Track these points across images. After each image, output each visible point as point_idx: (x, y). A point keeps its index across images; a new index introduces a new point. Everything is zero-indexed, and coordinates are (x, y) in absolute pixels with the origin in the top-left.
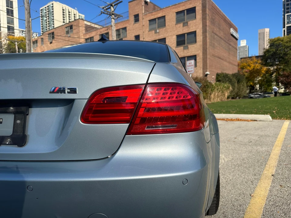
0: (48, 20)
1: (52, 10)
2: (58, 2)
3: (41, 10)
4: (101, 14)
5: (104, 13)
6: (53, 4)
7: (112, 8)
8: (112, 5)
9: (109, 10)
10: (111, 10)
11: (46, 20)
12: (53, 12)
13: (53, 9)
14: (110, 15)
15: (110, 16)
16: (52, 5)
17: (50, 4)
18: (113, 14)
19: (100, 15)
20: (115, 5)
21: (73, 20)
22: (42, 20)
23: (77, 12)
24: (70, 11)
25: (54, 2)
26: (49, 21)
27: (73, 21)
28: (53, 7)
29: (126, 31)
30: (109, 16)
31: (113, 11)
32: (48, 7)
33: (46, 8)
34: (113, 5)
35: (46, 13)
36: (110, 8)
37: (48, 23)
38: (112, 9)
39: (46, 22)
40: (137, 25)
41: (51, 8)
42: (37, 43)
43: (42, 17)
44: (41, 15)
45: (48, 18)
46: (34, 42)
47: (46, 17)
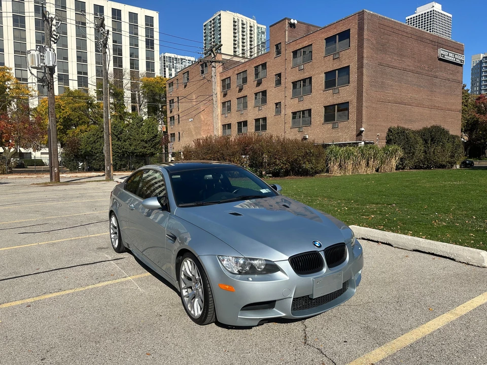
0: (213, 40)
1: (219, 25)
2: (228, 12)
3: (205, 26)
6: (220, 15)
11: (211, 40)
12: (220, 27)
13: (220, 23)
16: (219, 17)
17: (216, 15)
18: (213, 62)
22: (205, 40)
23: (255, 22)
24: (245, 22)
25: (222, 13)
26: (214, 42)
28: (220, 19)
29: (266, 69)
32: (213, 20)
33: (211, 21)
35: (211, 29)
40: (279, 58)
41: (217, 21)
42: (172, 85)
43: (205, 37)
44: (205, 33)
45: (213, 37)
46: (169, 84)
47: (211, 36)
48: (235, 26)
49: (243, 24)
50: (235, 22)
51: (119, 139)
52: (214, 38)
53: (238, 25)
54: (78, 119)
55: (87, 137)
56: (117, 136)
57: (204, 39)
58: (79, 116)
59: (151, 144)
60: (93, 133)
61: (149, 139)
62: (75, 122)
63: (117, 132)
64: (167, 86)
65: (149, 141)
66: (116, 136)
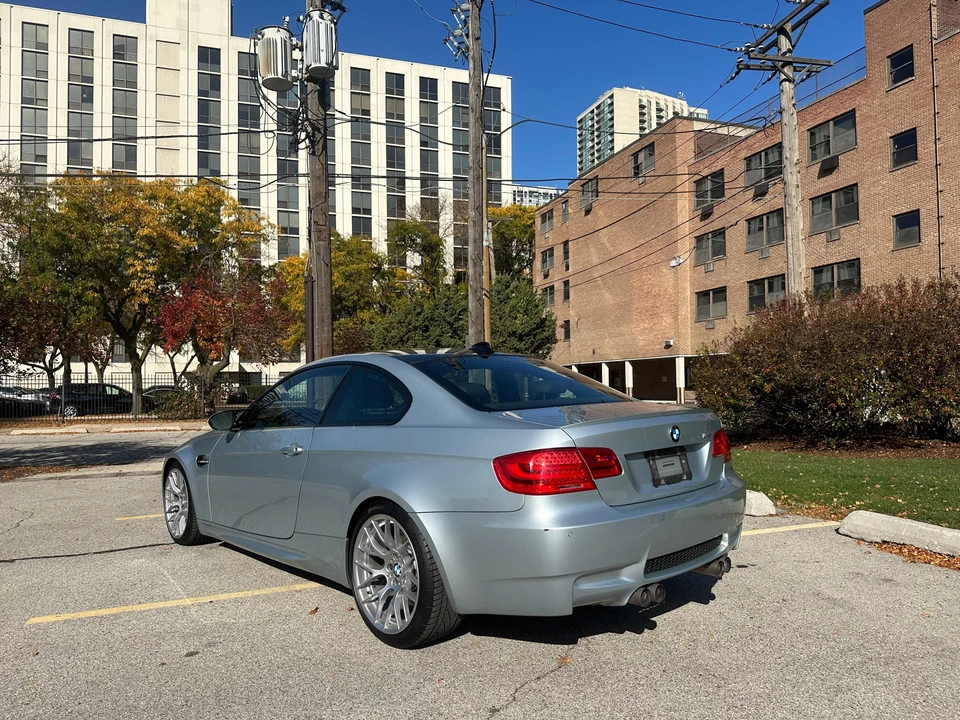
0: (596, 147)
1: (609, 116)
2: (628, 88)
3: (580, 122)
4: (737, 74)
5: (748, 67)
6: (611, 97)
7: (783, 39)
8: (782, 31)
9: (772, 53)
10: (779, 50)
11: (593, 147)
12: (612, 119)
13: (612, 112)
14: (775, 70)
15: (774, 75)
16: (609, 101)
17: (604, 99)
18: (786, 64)
19: (733, 78)
20: (794, 29)
21: (654, 126)
22: (580, 149)
23: (685, 103)
24: (663, 106)
25: (616, 91)
26: (598, 151)
27: (655, 130)
28: (612, 104)
29: (854, 126)
30: (769, 74)
31: (785, 53)
32: (599, 107)
33: (592, 112)
34: (788, 27)
35: (593, 126)
36: (775, 43)
37: (596, 155)
38: (785, 44)
39: (593, 154)
40: (906, 90)
41: (606, 109)
42: (551, 218)
43: (580, 142)
44: (580, 135)
45: (596, 140)
46: (543, 217)
47: (593, 140)
48: (642, 114)
49: (659, 110)
50: (642, 107)
51: (455, 332)
52: (598, 144)
53: (650, 113)
54: (356, 298)
55: (386, 329)
56: (451, 325)
57: (579, 146)
58: (357, 291)
59: (532, 343)
60: (398, 319)
61: (527, 330)
62: (350, 304)
63: (452, 315)
64: (538, 221)
65: (528, 335)
66: (448, 323)
